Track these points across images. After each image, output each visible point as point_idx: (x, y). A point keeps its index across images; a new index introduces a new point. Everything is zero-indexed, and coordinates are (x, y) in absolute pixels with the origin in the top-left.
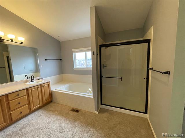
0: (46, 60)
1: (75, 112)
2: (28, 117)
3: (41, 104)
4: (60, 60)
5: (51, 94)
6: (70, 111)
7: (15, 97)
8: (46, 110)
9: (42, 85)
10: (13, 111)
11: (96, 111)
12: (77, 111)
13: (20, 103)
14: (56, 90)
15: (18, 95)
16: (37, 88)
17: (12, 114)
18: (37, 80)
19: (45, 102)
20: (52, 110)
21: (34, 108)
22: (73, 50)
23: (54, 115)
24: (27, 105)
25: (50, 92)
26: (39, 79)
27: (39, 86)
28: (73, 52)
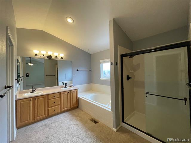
0: (78, 70)
1: (94, 122)
2: (59, 115)
3: (69, 108)
4: (90, 70)
5: (78, 100)
6: (90, 120)
7: (53, 97)
8: (71, 113)
9: (71, 91)
10: (50, 107)
11: (114, 128)
12: (96, 122)
13: (54, 103)
14: (82, 97)
15: (54, 96)
16: (67, 93)
17: (49, 110)
18: (69, 86)
19: (72, 106)
20: (76, 115)
21: (63, 110)
22: (101, 61)
23: (76, 119)
24: (59, 106)
25: (77, 99)
26: (71, 86)
27: (69, 92)
28: (100, 63)
